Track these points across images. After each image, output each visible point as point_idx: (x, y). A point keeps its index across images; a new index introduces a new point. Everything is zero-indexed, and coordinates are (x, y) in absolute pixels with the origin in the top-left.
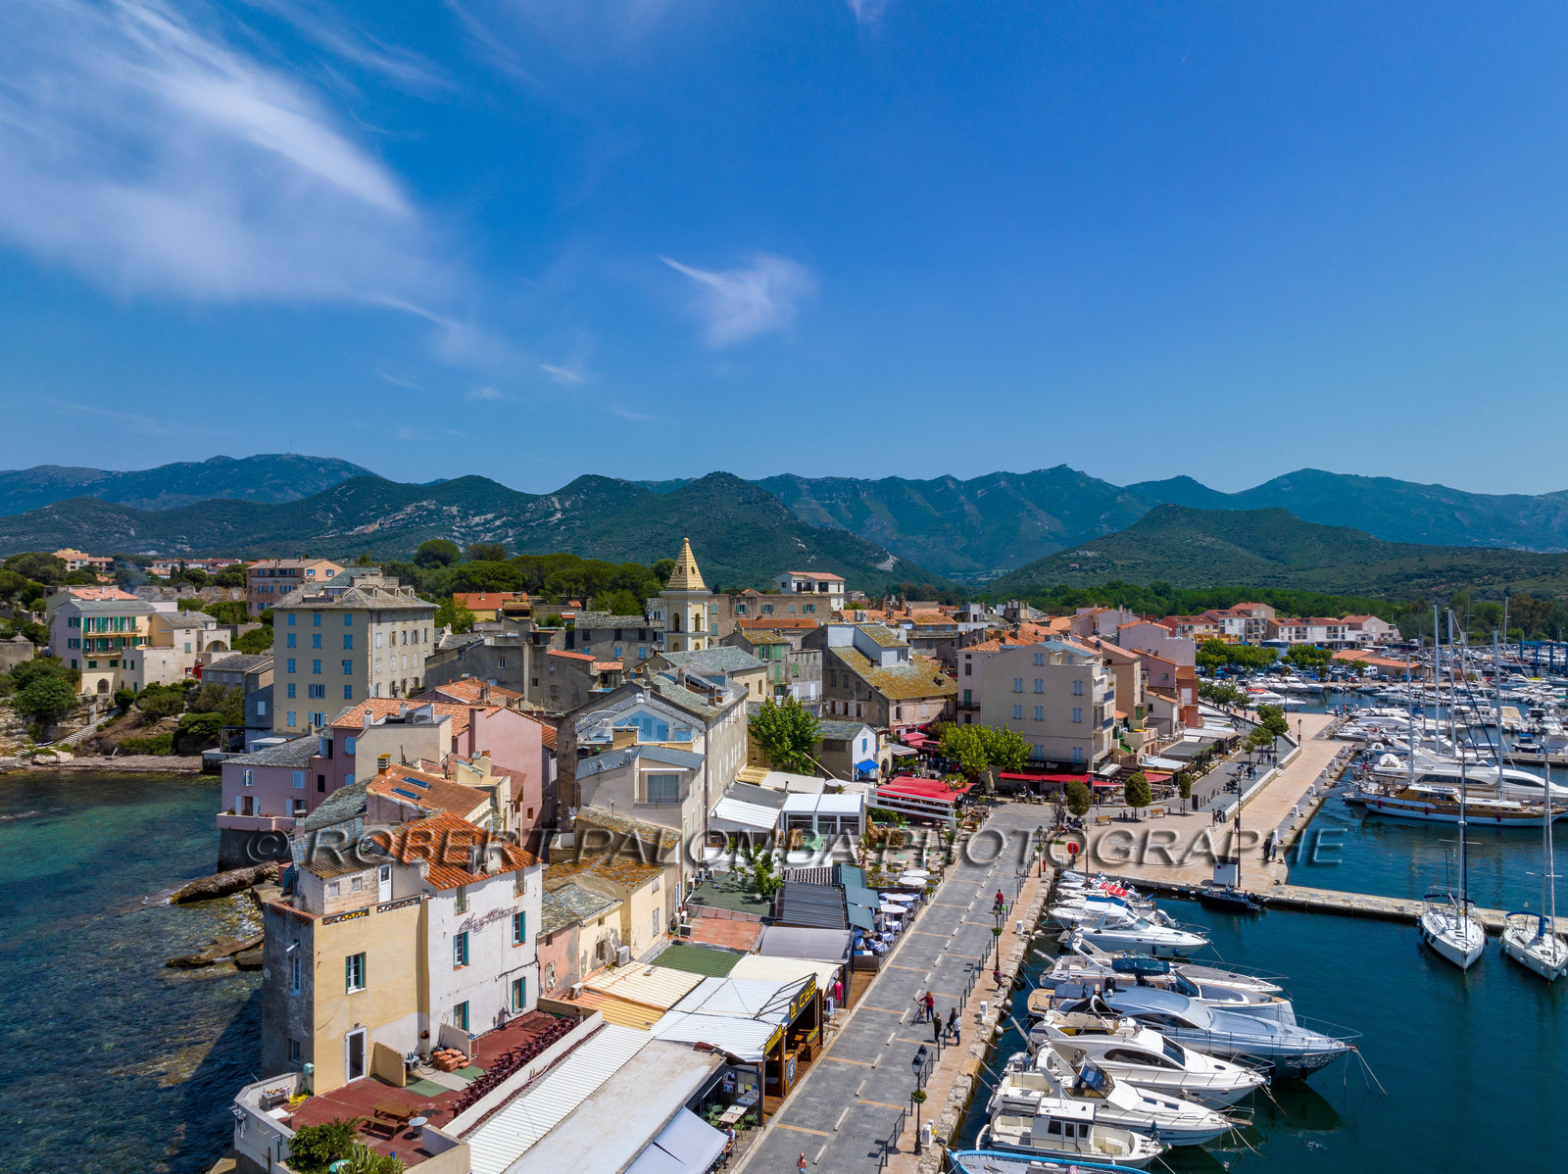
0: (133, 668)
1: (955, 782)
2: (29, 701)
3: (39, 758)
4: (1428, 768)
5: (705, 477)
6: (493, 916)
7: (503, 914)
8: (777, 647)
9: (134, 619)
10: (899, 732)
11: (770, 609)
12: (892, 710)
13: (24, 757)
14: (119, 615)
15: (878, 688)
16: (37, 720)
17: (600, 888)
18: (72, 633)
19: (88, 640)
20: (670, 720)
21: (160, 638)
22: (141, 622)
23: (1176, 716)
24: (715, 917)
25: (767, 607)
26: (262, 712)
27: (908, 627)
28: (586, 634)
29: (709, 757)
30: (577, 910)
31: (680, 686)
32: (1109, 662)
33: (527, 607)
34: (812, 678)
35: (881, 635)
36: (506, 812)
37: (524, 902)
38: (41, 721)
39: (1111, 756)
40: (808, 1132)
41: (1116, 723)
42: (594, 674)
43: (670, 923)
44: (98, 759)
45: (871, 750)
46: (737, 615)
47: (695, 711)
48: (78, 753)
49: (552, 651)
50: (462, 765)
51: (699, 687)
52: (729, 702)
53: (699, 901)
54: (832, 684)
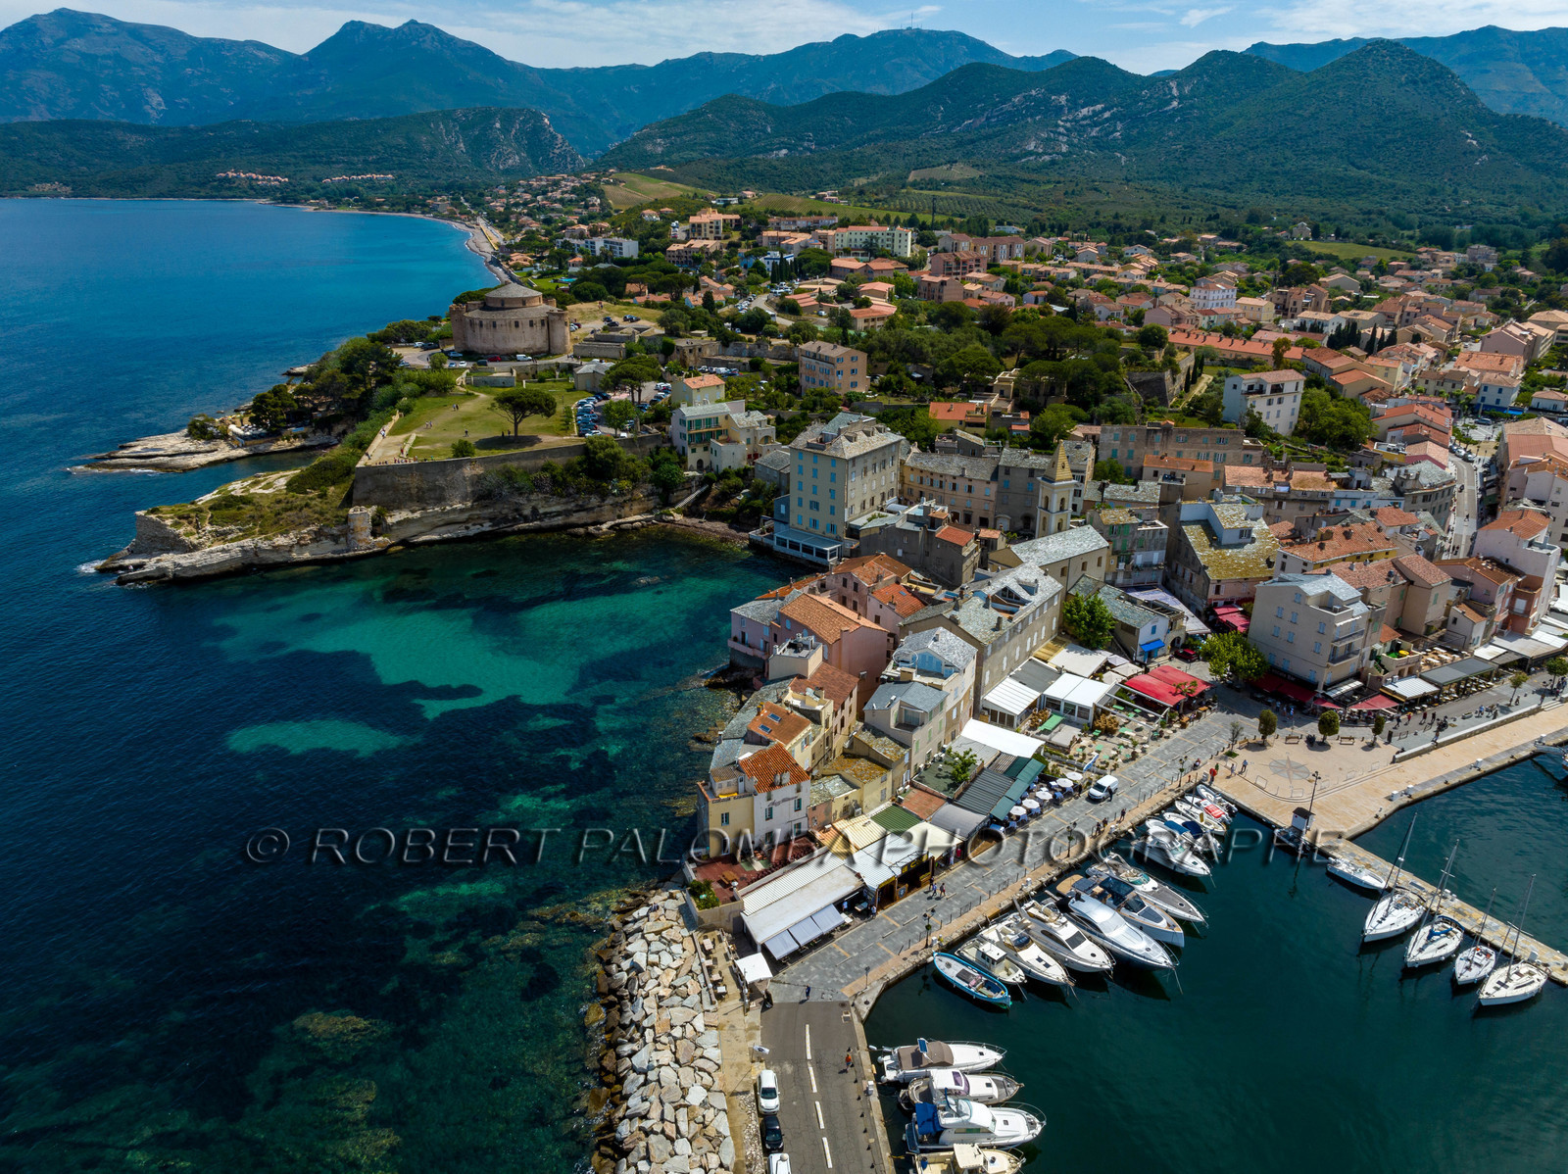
0: (716, 455)
2: (657, 479)
3: (664, 517)
6: (784, 800)
7: (790, 799)
8: (1125, 527)
9: (717, 419)
10: (1216, 604)
11: (1184, 439)
12: (1213, 587)
13: (657, 515)
14: (708, 416)
15: (1206, 568)
16: (662, 491)
17: (852, 780)
19: (692, 436)
22: (721, 421)
23: (1478, 632)
24: (926, 791)
25: (1182, 437)
26: (783, 511)
27: (1284, 489)
28: (1008, 470)
29: (987, 664)
30: (833, 792)
31: (986, 606)
32: (1411, 583)
33: (984, 420)
34: (1155, 549)
35: (1230, 514)
36: (827, 721)
37: (801, 795)
38: (665, 491)
39: (1357, 676)
40: (892, 922)
41: (1378, 646)
42: (965, 553)
43: (895, 794)
44: (695, 521)
45: (1160, 633)
46: (1153, 444)
47: (978, 637)
48: (685, 515)
49: (941, 532)
50: (810, 691)
51: (1008, 600)
52: (1023, 616)
53: (921, 779)
54: (1177, 550)
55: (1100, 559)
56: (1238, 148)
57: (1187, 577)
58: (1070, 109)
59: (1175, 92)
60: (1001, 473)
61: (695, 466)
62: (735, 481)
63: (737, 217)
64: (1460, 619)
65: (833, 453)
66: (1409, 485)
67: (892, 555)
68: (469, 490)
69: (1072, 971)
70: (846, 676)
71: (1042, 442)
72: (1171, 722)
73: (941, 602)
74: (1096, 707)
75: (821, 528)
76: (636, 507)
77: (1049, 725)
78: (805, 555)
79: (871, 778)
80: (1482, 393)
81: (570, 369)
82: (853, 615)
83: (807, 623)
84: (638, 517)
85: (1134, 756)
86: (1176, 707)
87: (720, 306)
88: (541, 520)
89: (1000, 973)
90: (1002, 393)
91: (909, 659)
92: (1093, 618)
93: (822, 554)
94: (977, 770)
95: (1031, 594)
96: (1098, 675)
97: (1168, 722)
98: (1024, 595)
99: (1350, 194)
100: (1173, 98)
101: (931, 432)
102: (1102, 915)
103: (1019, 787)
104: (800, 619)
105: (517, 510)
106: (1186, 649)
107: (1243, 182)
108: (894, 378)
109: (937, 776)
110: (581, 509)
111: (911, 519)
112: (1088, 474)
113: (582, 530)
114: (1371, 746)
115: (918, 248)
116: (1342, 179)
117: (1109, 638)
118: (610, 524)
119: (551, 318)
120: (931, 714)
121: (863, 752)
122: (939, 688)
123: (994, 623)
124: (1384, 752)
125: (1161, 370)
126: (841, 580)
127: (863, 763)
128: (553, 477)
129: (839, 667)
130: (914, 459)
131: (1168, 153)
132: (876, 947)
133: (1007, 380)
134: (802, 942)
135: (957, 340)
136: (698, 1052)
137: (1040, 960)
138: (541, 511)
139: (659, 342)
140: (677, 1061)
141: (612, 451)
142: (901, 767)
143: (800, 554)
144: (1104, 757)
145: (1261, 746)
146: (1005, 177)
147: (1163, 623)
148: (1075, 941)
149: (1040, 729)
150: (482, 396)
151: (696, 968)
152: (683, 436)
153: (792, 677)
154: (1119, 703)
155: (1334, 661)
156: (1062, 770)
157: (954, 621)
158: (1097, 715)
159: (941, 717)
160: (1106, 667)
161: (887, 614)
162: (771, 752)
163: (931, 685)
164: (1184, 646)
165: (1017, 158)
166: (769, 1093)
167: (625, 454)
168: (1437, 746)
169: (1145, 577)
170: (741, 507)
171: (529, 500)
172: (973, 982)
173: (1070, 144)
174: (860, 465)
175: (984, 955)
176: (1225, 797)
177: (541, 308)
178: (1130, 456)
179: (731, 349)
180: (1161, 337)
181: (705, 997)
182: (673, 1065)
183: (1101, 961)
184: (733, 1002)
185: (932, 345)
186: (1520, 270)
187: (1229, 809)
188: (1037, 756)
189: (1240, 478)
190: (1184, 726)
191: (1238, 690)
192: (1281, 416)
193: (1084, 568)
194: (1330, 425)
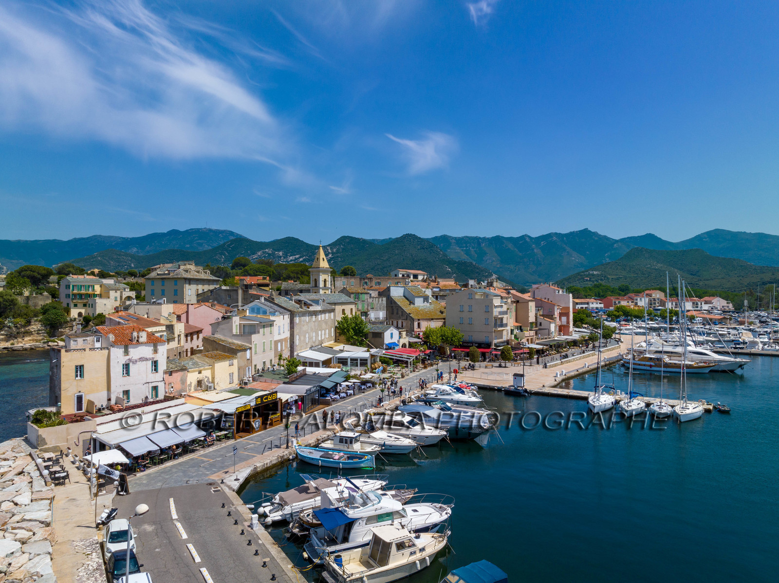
0: (92, 307)
1: (422, 348)
2: (47, 320)
3: (50, 344)
4: (657, 348)
5: (402, 236)
6: (142, 359)
7: (147, 359)
8: (363, 295)
9: (94, 286)
10: (419, 334)
11: (379, 283)
12: (416, 324)
13: (44, 343)
14: (87, 284)
15: (410, 314)
16: (50, 328)
17: (203, 361)
18: (66, 292)
19: (75, 295)
20: (267, 308)
21: (104, 295)
22: (97, 288)
23: (553, 329)
24: (265, 382)
29: (296, 331)
30: (187, 366)
31: (291, 301)
32: (518, 302)
34: (380, 309)
35: (416, 291)
37: (157, 357)
38: (54, 328)
41: (513, 328)
43: (241, 380)
45: (395, 339)
47: (289, 309)
52: (315, 310)
54: (392, 313)
55: (352, 309)
58: (284, 257)
64: (543, 322)
65: (176, 276)
76: (27, 338)
85: (402, 376)
114: (530, 366)
120: (264, 328)
123: (297, 307)
137: (389, 436)
151: (30, 469)
152: (68, 296)
155: (497, 327)
158: (372, 363)
159: (271, 338)
162: (128, 327)
172: (337, 458)
181: (38, 482)
193: (343, 313)
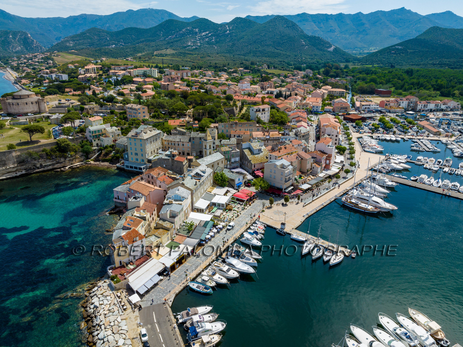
0: (102, 141)
8: (228, 151)
9: (101, 130)
12: (253, 166)
14: (98, 129)
15: (251, 161)
17: (158, 236)
19: (93, 136)
20: (181, 195)
21: (107, 133)
22: (103, 130)
23: (319, 170)
24: (181, 235)
25: (240, 125)
26: (126, 157)
27: (268, 137)
28: (193, 138)
29: (194, 196)
30: (153, 240)
31: (192, 179)
32: (302, 159)
33: (185, 124)
34: (237, 157)
35: (255, 145)
36: (148, 219)
37: (143, 243)
38: (87, 155)
39: (292, 185)
40: (176, 276)
41: (296, 177)
42: (184, 164)
43: (172, 238)
44: (98, 163)
45: (241, 180)
46: (233, 128)
47: (191, 188)
48: (94, 161)
49: (176, 158)
50: (142, 211)
51: (198, 176)
52: (203, 180)
53: (179, 232)
54: (243, 157)
55: (222, 161)
56: (246, 44)
57: (246, 164)
58: (199, 33)
59: (228, 28)
60: (192, 139)
61: (96, 145)
62: (110, 149)
63: (101, 66)
64: (314, 167)
65: (140, 138)
66: (299, 133)
67: (162, 167)
68: (15, 160)
69: (229, 279)
70: (152, 205)
71: (202, 129)
72: (246, 204)
73: (179, 179)
74: (226, 203)
75: (139, 161)
76: (77, 160)
77: (214, 210)
78: (135, 170)
79: (164, 234)
80: (313, 108)
81: (48, 117)
82: (153, 186)
83: (138, 190)
84: (78, 164)
85: (238, 216)
86: (247, 200)
87: (98, 94)
88: (44, 168)
89: (209, 284)
90: (189, 116)
91: (171, 197)
92: (222, 178)
93: (141, 169)
94: (195, 227)
95: (204, 173)
96: (225, 194)
97: (246, 205)
98: (202, 174)
99: (276, 57)
100: (227, 30)
101: (170, 129)
102: (234, 261)
103: (207, 229)
104: (136, 189)
105: (34, 165)
106: (248, 184)
107: (249, 53)
108: (156, 114)
109: (184, 230)
110: (58, 163)
111: (166, 155)
112: (216, 138)
113: (59, 170)
114: (298, 203)
115: (159, 74)
116: (273, 53)
117: (227, 183)
118: (69, 167)
119: (39, 101)
120: (179, 212)
121: (161, 227)
122: (181, 204)
123: (195, 183)
124: (301, 204)
125: (233, 107)
126: (147, 176)
127: (161, 230)
128: (47, 153)
129: (150, 202)
130: (166, 137)
131: (228, 46)
132: (171, 284)
133: (190, 112)
134: (149, 288)
135: (174, 101)
136: (120, 328)
137: (219, 278)
138: (44, 165)
139: (79, 107)
140: (113, 333)
141: (67, 143)
142: (172, 229)
143: (134, 169)
144: (230, 217)
145: (270, 208)
146: (183, 53)
147: (241, 177)
148: (228, 270)
149: (211, 212)
150: (16, 128)
151: (116, 302)
152: (90, 136)
153: (136, 207)
154: (232, 201)
155: (286, 182)
156: (219, 223)
157: (183, 184)
158: (227, 206)
159: (182, 213)
160: (227, 192)
161: (163, 185)
162: (132, 231)
163: (179, 204)
164: (248, 183)
165: (186, 47)
166: (144, 335)
167: (71, 144)
168: (313, 201)
169: (235, 165)
170: (113, 157)
171: (38, 162)
172: (201, 288)
173: (201, 43)
174: (149, 141)
175: (203, 280)
176: (263, 223)
177: (35, 98)
178: (227, 132)
179: (103, 108)
180: (232, 97)
181: (120, 311)
182: (112, 334)
183: (236, 275)
184: (129, 310)
185: (167, 103)
186: (318, 76)
187: (265, 226)
188: (211, 220)
189: (257, 135)
190: (250, 205)
191: (263, 193)
192: (265, 117)
193: (218, 164)
194: (278, 119)
